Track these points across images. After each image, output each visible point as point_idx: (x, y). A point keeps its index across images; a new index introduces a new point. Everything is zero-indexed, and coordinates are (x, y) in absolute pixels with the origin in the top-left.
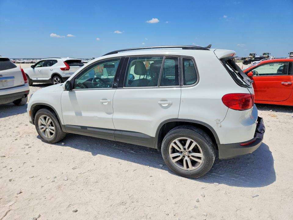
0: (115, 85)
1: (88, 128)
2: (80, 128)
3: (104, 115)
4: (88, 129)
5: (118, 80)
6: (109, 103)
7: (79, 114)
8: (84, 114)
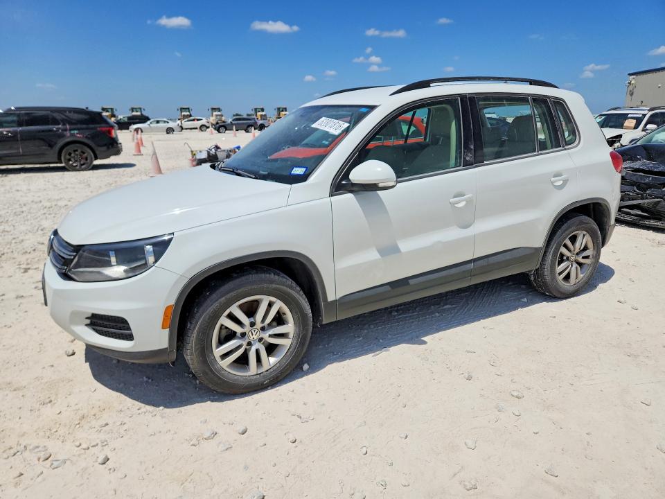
0: (468, 159)
1: (410, 281)
2: (388, 288)
3: (454, 234)
4: (412, 282)
5: (472, 147)
6: (469, 202)
7: (390, 250)
8: (405, 246)
